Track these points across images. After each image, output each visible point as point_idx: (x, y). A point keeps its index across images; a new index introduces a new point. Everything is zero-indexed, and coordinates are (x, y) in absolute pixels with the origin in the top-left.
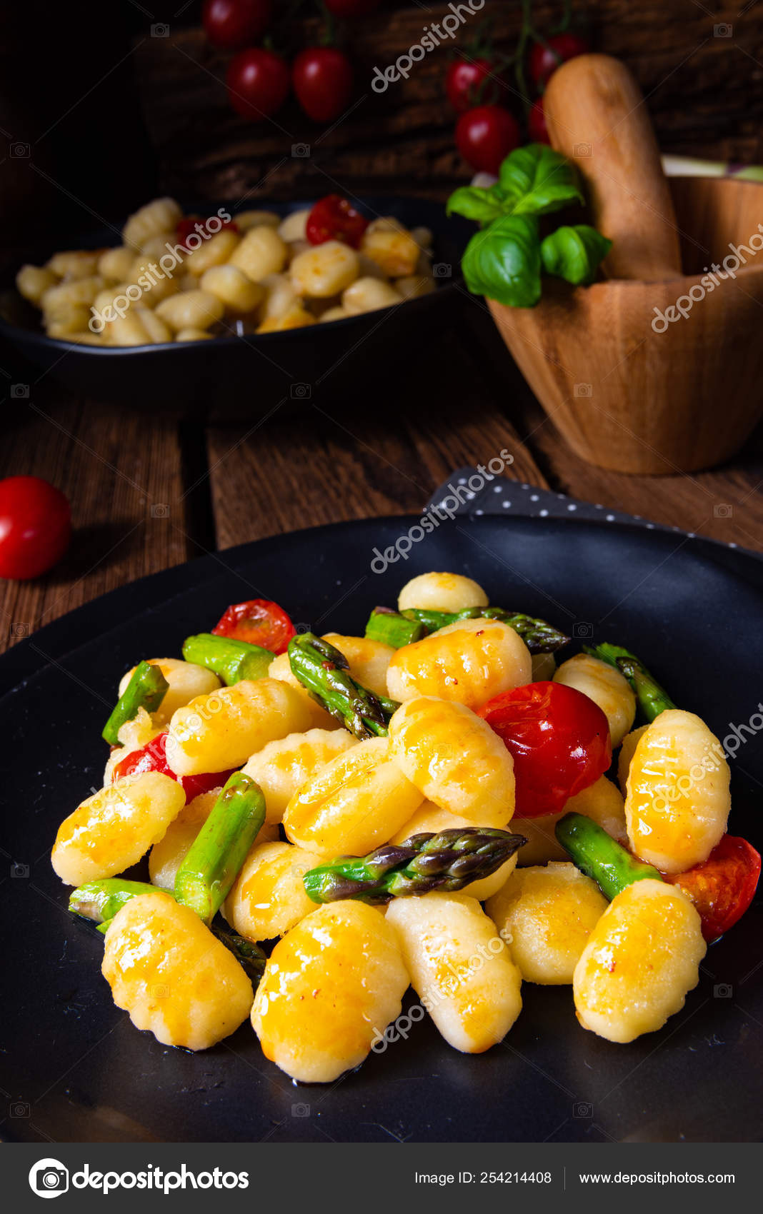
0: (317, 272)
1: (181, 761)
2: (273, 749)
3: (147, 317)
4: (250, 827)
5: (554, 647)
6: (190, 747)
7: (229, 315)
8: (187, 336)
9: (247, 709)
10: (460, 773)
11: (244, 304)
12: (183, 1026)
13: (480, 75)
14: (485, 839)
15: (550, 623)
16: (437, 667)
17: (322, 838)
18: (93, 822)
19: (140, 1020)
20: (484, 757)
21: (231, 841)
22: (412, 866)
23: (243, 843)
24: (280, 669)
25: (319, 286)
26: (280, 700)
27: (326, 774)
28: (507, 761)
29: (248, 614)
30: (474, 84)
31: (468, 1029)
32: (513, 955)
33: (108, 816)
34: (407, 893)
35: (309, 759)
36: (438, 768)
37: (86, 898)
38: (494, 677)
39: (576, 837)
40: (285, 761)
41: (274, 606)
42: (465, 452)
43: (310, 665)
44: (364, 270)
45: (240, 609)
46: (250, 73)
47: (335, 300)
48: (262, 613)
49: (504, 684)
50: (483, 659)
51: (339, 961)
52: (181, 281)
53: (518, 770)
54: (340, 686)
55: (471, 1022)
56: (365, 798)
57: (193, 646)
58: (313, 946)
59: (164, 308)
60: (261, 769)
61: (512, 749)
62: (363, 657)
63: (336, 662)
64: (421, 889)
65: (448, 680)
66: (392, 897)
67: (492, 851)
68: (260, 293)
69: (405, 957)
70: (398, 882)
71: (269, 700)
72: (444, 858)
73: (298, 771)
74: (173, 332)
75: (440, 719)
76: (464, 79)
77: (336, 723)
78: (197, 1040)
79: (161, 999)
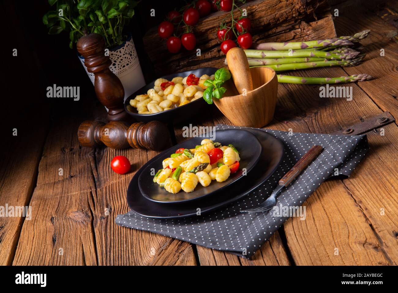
0: (188, 92)
1: (171, 167)
2: (183, 163)
3: (158, 107)
4: (180, 171)
5: (220, 146)
6: (172, 165)
7: (173, 104)
8: (166, 109)
9: (179, 159)
10: (201, 158)
11: (176, 101)
12: (174, 190)
13: (225, 32)
14: (204, 164)
15: (219, 142)
16: (201, 149)
17: (188, 169)
18: (160, 176)
19: (169, 192)
20: (204, 155)
21: (178, 172)
22: (197, 168)
23: (180, 172)
24: (183, 154)
25: (189, 95)
26: (183, 157)
27: (188, 163)
28: (209, 157)
29: (180, 151)
30: (223, 35)
31: (204, 183)
32: (210, 176)
33: (162, 174)
34: (197, 172)
35: (187, 163)
36: (199, 157)
37: (161, 184)
38: (208, 149)
39: (218, 165)
40: (184, 164)
41: (183, 149)
42: (223, 121)
43: (186, 153)
44: (197, 90)
45: (178, 150)
46: (172, 42)
47: (193, 97)
48: (181, 150)
49: (210, 149)
50: (207, 147)
51: (189, 178)
52: (163, 98)
53: (210, 158)
54: (190, 154)
55: (204, 182)
56: (192, 164)
57: (172, 155)
58: (187, 177)
59: (161, 104)
60: (182, 165)
61: (209, 156)
62: (194, 151)
63: (190, 151)
64: (199, 171)
65: (203, 150)
66: (196, 173)
67: (206, 164)
68: (178, 98)
69: (197, 178)
70: (196, 171)
71: (181, 157)
72: (200, 166)
73: (185, 164)
74: (163, 109)
75: (199, 152)
76: (221, 34)
77: (191, 159)
78: (176, 192)
79: (171, 187)
